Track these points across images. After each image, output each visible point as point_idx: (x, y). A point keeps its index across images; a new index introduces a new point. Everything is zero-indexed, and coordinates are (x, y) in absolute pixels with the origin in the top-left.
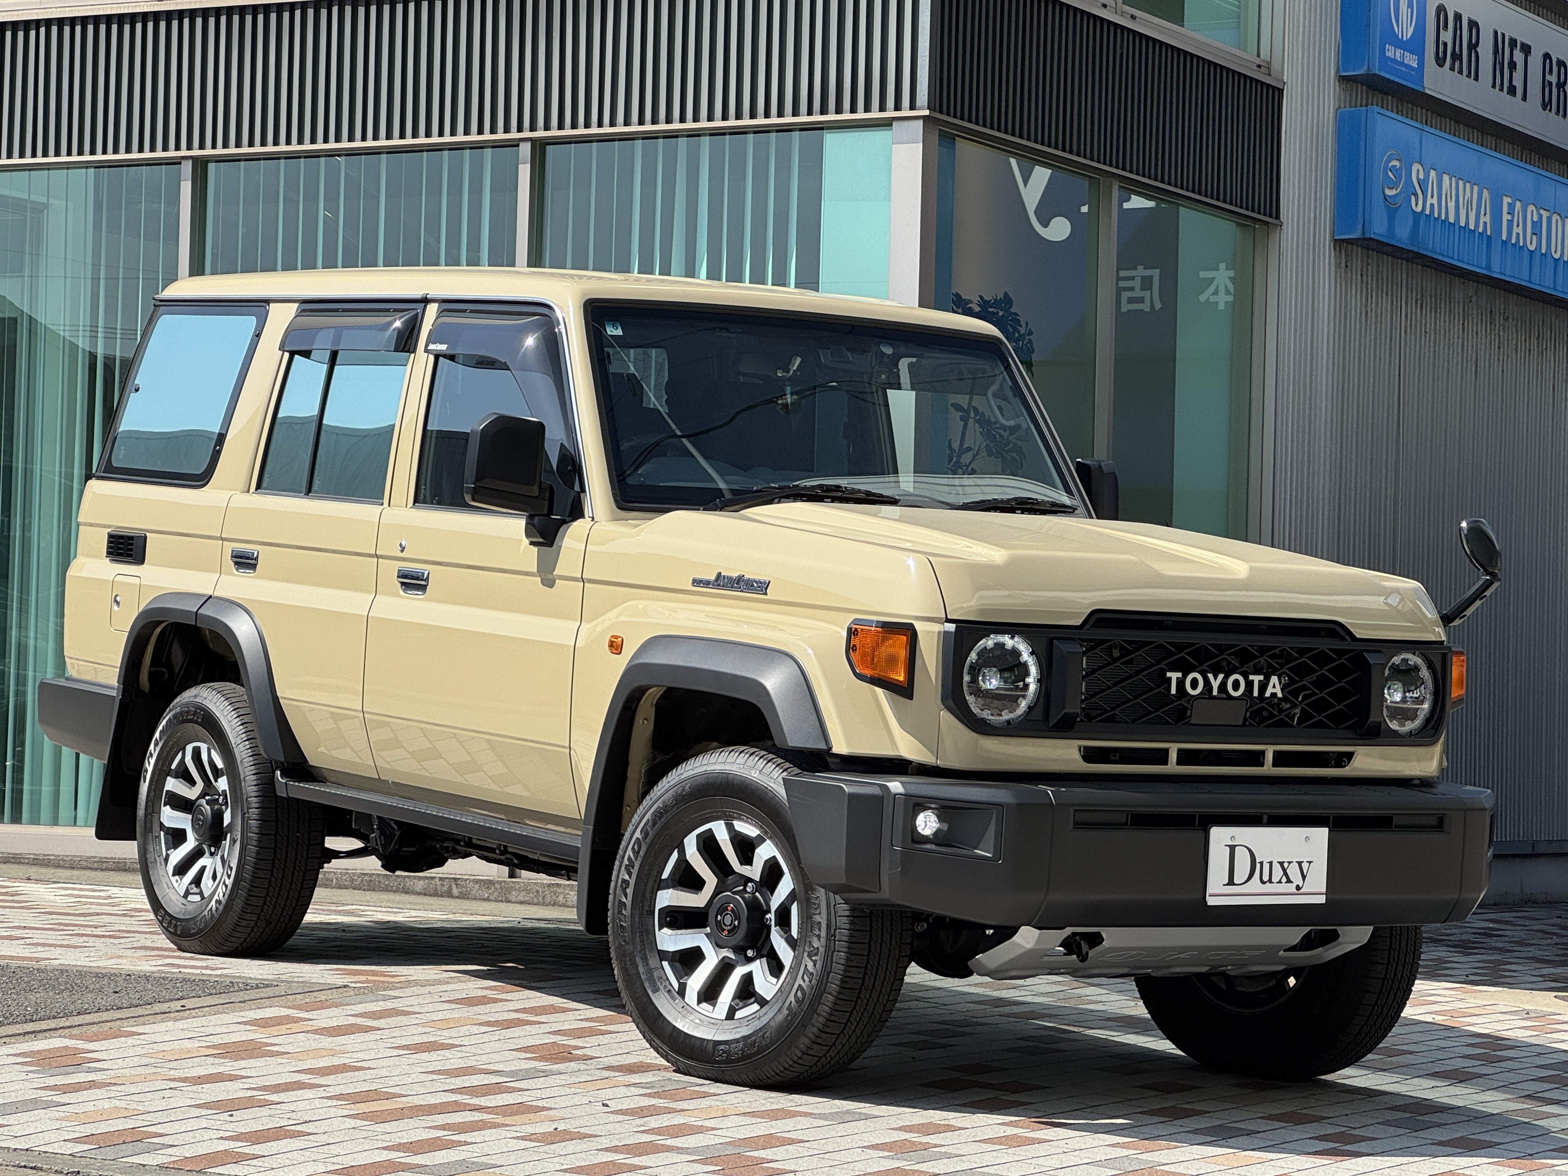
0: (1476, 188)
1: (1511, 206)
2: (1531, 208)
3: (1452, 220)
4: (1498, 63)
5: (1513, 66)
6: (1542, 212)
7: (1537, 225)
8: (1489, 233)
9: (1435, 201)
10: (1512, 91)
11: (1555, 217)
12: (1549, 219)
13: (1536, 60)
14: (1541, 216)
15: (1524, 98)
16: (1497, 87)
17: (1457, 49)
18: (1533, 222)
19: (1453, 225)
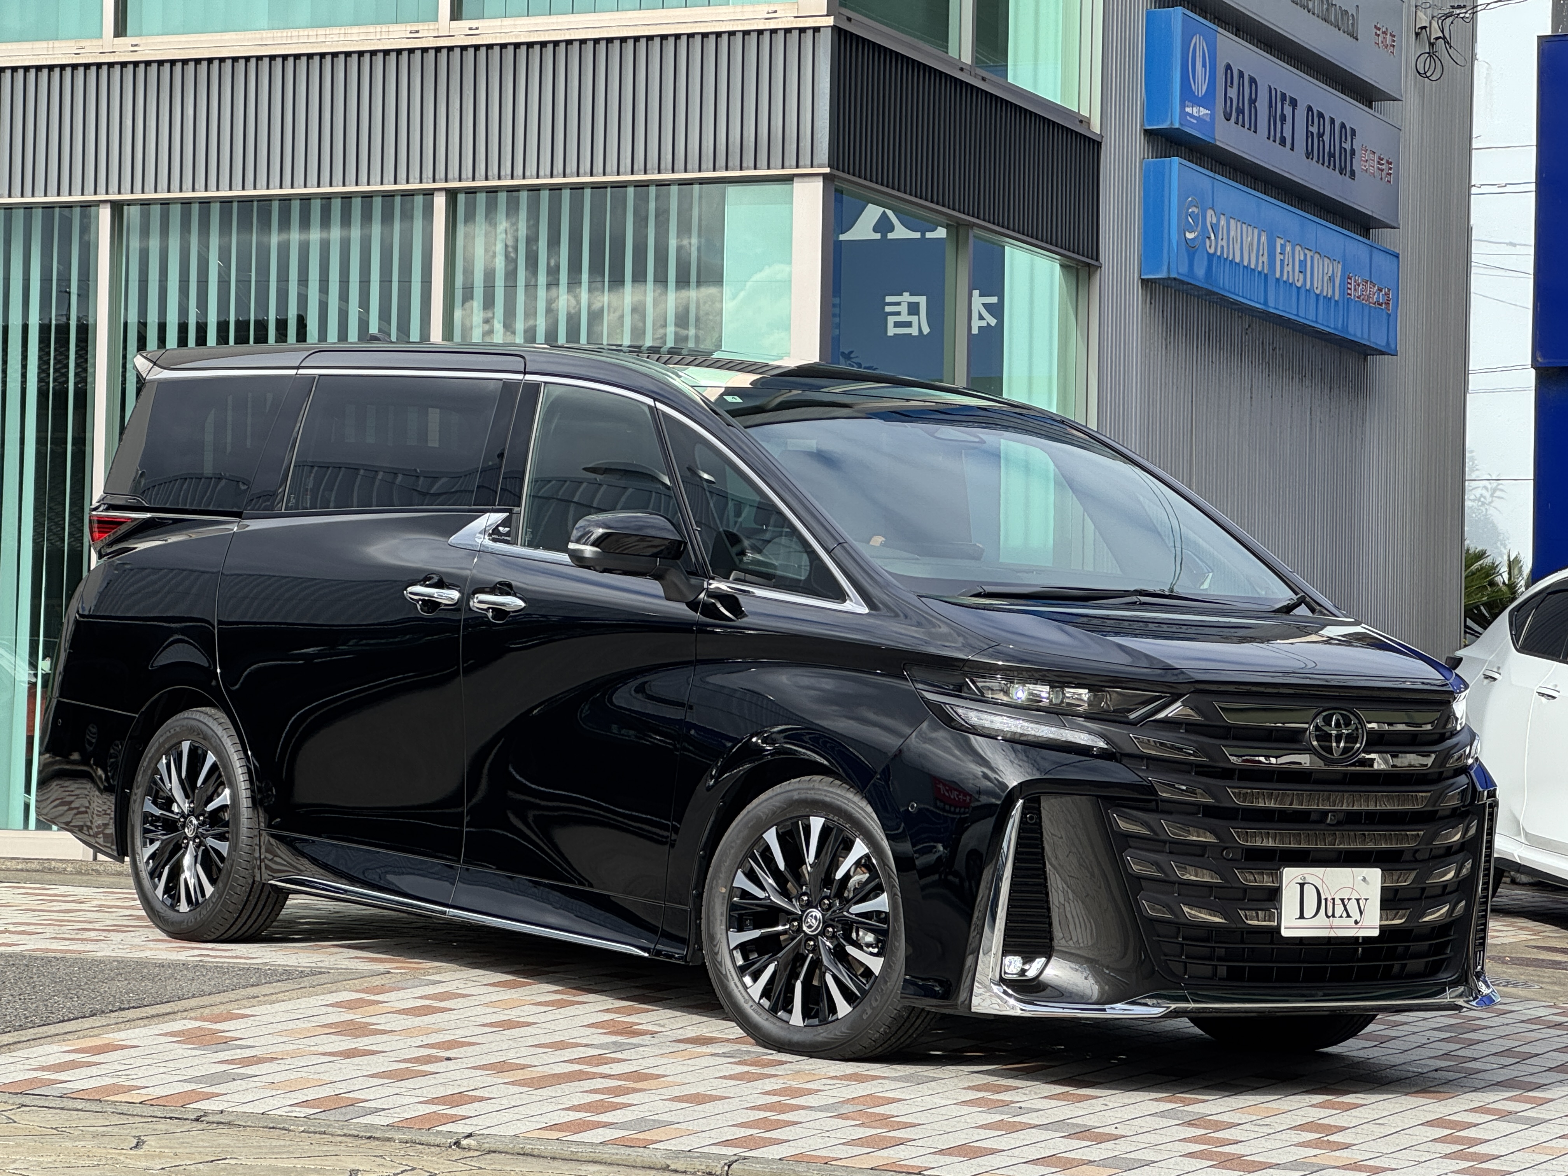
0: (1256, 231)
1: (1283, 246)
2: (1298, 248)
3: (1237, 260)
4: (1272, 116)
5: (1283, 118)
6: (1307, 251)
7: (1303, 263)
8: (1266, 272)
9: (1224, 243)
10: (1283, 142)
11: (1317, 256)
12: (1312, 257)
13: (1301, 112)
14: (1305, 255)
15: (1292, 149)
16: (1272, 138)
17: (1241, 105)
18: (1300, 260)
19: (1239, 264)
